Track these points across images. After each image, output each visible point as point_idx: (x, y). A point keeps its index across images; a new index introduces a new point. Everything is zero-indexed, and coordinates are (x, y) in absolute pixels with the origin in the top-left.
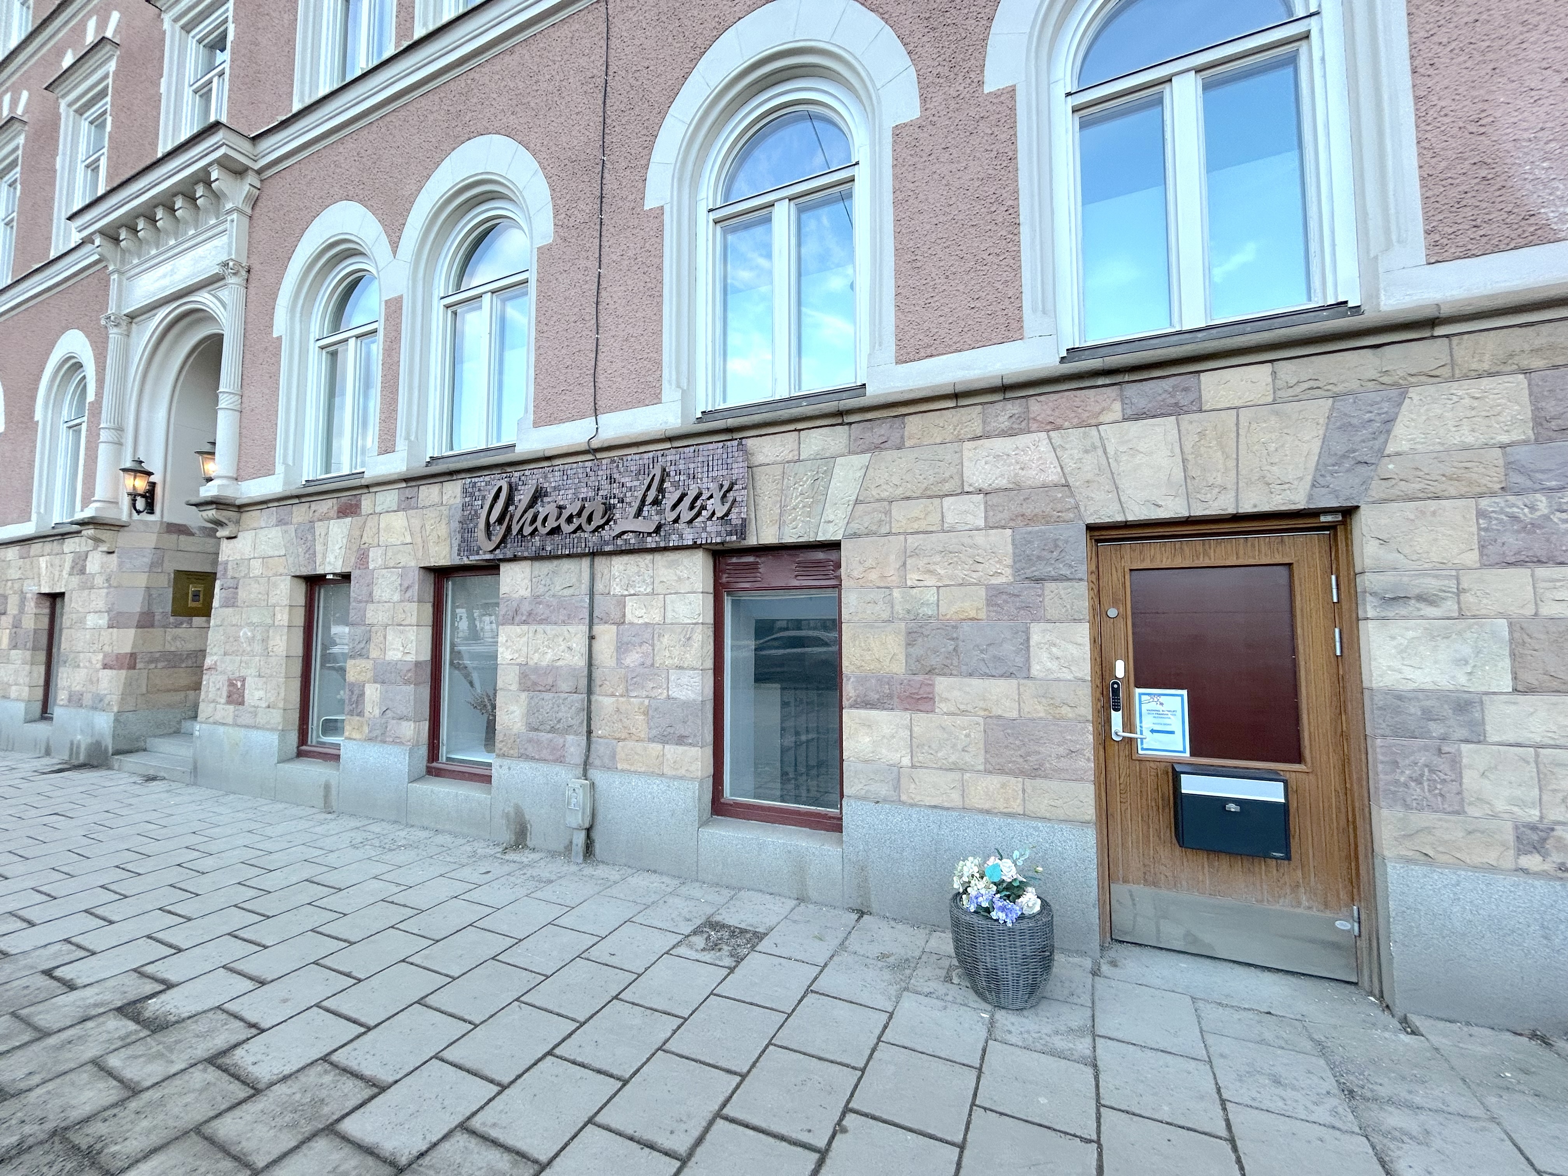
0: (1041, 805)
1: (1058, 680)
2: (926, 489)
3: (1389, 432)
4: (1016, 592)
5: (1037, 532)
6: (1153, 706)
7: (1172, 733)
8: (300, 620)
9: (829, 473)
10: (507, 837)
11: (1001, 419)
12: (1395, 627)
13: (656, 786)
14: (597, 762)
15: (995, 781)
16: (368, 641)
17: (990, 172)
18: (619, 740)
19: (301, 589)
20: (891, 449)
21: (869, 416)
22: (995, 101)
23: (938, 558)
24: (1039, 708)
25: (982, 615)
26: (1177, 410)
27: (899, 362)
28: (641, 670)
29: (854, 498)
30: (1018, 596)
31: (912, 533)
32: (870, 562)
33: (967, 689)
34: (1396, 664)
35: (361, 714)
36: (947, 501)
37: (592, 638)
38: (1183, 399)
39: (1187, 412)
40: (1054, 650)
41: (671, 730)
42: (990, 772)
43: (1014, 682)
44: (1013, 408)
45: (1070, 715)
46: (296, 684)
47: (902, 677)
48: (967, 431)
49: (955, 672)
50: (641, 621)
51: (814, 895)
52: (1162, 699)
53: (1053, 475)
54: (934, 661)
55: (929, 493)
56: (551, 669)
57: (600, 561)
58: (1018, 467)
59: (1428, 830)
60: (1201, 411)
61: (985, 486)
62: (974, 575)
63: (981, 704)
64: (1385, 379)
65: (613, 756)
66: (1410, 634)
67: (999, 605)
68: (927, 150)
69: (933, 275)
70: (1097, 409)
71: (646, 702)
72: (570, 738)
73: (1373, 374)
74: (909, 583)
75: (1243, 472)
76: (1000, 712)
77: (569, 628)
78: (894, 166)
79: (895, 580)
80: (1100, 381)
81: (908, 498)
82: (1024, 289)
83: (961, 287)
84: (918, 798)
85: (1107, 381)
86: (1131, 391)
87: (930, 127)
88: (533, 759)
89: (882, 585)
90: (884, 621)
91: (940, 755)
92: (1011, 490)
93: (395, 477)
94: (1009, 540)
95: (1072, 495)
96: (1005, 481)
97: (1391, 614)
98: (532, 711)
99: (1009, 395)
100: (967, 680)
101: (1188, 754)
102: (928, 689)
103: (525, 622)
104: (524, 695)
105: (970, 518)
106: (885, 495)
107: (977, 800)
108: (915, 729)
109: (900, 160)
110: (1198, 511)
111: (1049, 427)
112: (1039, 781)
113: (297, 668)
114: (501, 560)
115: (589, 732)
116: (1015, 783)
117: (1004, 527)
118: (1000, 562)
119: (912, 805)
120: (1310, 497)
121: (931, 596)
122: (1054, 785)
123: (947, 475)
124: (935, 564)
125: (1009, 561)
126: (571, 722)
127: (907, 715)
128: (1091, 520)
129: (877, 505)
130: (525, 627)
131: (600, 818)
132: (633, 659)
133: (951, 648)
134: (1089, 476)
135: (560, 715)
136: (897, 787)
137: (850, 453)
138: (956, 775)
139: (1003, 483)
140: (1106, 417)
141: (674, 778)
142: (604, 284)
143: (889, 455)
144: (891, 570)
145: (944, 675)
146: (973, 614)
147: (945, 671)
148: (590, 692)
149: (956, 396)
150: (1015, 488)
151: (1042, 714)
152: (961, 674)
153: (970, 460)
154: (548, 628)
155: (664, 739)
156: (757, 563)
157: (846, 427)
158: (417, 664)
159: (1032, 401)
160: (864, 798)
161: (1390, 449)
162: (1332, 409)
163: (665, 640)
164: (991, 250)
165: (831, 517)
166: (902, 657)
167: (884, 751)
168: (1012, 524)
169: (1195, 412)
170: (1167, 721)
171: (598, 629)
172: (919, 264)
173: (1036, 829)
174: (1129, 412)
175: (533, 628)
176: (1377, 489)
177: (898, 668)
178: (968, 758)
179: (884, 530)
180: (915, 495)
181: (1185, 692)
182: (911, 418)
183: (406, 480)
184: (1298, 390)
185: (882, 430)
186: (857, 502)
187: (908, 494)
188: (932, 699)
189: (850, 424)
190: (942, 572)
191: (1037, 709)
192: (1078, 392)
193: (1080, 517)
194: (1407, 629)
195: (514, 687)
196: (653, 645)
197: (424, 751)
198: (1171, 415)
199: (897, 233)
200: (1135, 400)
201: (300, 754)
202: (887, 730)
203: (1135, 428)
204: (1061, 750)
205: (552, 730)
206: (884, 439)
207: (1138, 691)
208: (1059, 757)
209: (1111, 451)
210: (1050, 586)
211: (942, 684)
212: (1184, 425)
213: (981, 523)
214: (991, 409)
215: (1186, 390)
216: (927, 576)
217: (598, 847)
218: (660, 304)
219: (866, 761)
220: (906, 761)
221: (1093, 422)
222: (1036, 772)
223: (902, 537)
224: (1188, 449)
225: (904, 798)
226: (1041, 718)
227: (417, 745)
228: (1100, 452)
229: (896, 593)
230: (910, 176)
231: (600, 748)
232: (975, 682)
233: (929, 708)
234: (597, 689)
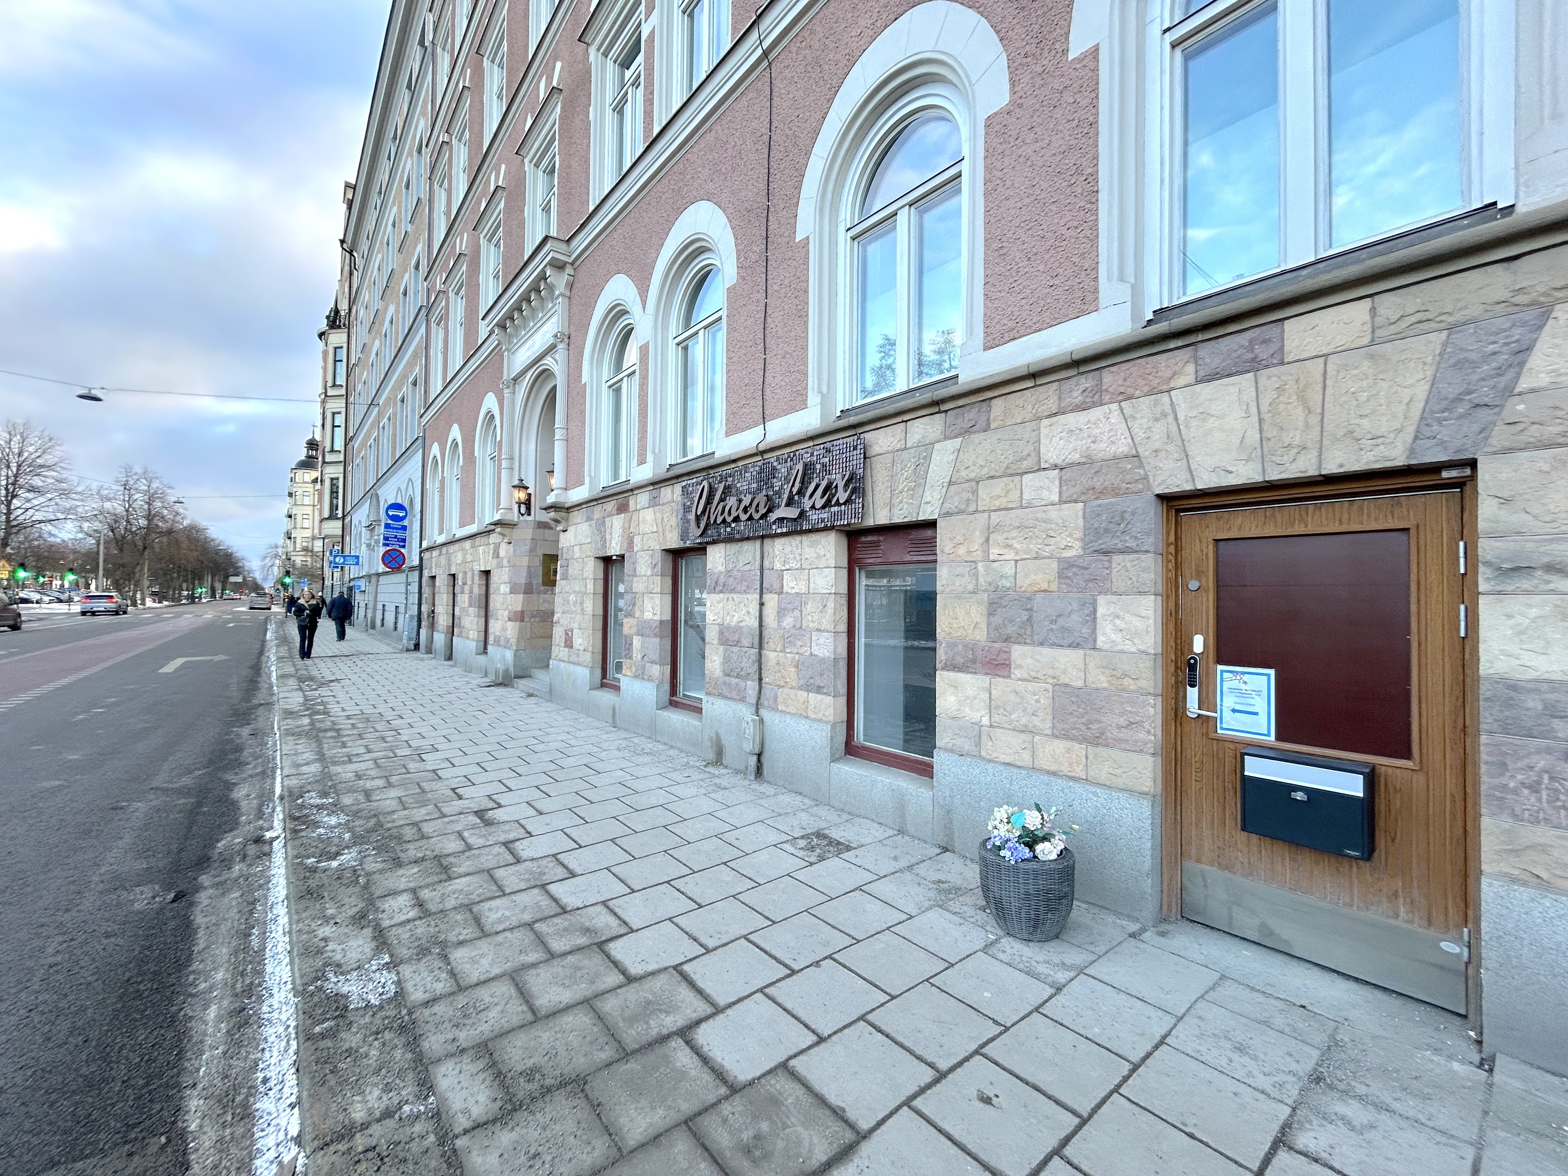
0: (1102, 771)
1: (1122, 652)
2: (1007, 468)
3: (1522, 364)
4: (1085, 565)
5: (1107, 504)
6: (1235, 684)
7: (1256, 714)
8: (601, 590)
9: (928, 458)
10: (711, 756)
11: (1075, 394)
12: (1513, 604)
13: (803, 726)
14: (766, 703)
15: (1059, 746)
16: (634, 605)
17: (1071, 143)
18: (779, 686)
19: (601, 566)
20: (979, 432)
21: (961, 402)
22: (1078, 66)
23: (1014, 533)
24: (1103, 678)
25: (1054, 587)
26: (1255, 366)
27: (986, 348)
28: (793, 631)
29: (948, 480)
30: (1086, 569)
31: (995, 511)
32: (959, 539)
33: (1038, 657)
34: (1513, 648)
35: (631, 658)
36: (1027, 478)
37: (762, 604)
38: (1262, 352)
39: (1267, 367)
40: (1118, 622)
41: (811, 681)
42: (1057, 737)
43: (1081, 652)
44: (1086, 382)
45: (1132, 688)
46: (599, 635)
47: (984, 644)
48: (1044, 410)
49: (1028, 641)
50: (793, 591)
51: (911, 829)
52: (1246, 678)
53: (1123, 447)
54: (1011, 630)
55: (1009, 471)
56: (738, 629)
57: (767, 542)
58: (1090, 440)
59: (1543, 849)
60: (1282, 363)
61: (1059, 462)
62: (1047, 549)
63: (1050, 672)
64: (1519, 299)
65: (775, 700)
66: (1534, 612)
67: (1069, 578)
68: (1014, 134)
69: (1017, 259)
70: (1169, 373)
71: (797, 657)
72: (749, 683)
73: (1503, 295)
74: (992, 557)
75: (1328, 428)
76: (1067, 681)
77: (748, 596)
78: (986, 158)
79: (978, 555)
80: (1172, 345)
81: (992, 477)
82: (1101, 259)
83: (1041, 268)
84: (995, 755)
85: (1180, 343)
86: (1205, 351)
87: (1017, 111)
88: (726, 697)
89: (969, 559)
90: (970, 593)
91: (1013, 717)
92: (1084, 463)
93: (645, 482)
94: (1081, 513)
95: (1141, 466)
96: (1077, 456)
97: (1510, 588)
98: (726, 660)
99: (1083, 369)
100: (1039, 649)
101: (1272, 738)
102: (1005, 656)
103: (721, 592)
104: (721, 648)
105: (1045, 493)
106: (972, 475)
107: (1044, 762)
108: (993, 692)
109: (991, 151)
110: (1275, 475)
111: (1120, 398)
112: (1101, 750)
113: (599, 625)
114: (708, 543)
115: (760, 679)
116: (1079, 749)
117: (1076, 501)
118: (1070, 535)
119: (990, 761)
120: (1412, 452)
121: (1009, 569)
122: (1115, 754)
123: (1025, 453)
124: (1013, 539)
125: (1079, 534)
126: (750, 671)
127: (987, 678)
128: (1159, 491)
129: (967, 485)
130: (722, 595)
131: (767, 746)
132: (788, 622)
133: (1025, 618)
134: (1157, 445)
135: (742, 665)
136: (978, 744)
137: (946, 438)
138: (1027, 737)
140: (1181, 381)
141: (815, 720)
142: (769, 312)
143: (977, 437)
144: (976, 545)
145: (1019, 643)
146: (1044, 586)
147: (1020, 639)
148: (761, 647)
149: (1033, 376)
150: (1088, 462)
151: (1105, 685)
152: (1033, 644)
153: (1047, 436)
154: (735, 596)
155: (808, 688)
156: (879, 541)
157: (943, 415)
158: (662, 622)
159: (1105, 372)
160: (952, 751)
161: (1524, 384)
162: (1445, 345)
163: (809, 607)
164: (1070, 224)
165: (929, 499)
166: (984, 626)
167: (967, 709)
168: (1083, 498)
169: (1275, 365)
170: (1252, 701)
171: (767, 597)
172: (1005, 251)
173: (1095, 794)
174: (1202, 373)
175: (727, 596)
176: (1500, 436)
177: (981, 635)
178: (1037, 721)
179: (972, 508)
180: (998, 474)
181: (1272, 672)
182: (995, 401)
183: (653, 484)
184: (1403, 325)
185: (971, 415)
186: (950, 483)
187: (991, 474)
188: (1008, 666)
189: (946, 411)
190: (1018, 546)
191: (1101, 680)
192: (1150, 358)
193: (1149, 487)
194: (1530, 606)
195: (716, 642)
196: (801, 611)
197: (667, 687)
198: (1248, 371)
199: (987, 223)
200: (1208, 360)
201: (603, 685)
202: (970, 692)
203: (1206, 390)
204: (1122, 721)
205: (738, 676)
206: (973, 423)
207: (1220, 668)
208: (1119, 727)
209: (1181, 417)
210: (1117, 558)
211: (1018, 652)
212: (1262, 381)
213: (1055, 498)
214: (1066, 385)
215: (1266, 342)
216: (1006, 551)
217: (766, 770)
218: (806, 323)
219: (953, 718)
220: (985, 721)
221: (1165, 388)
222: (1097, 740)
223: (986, 515)
224: (1264, 408)
225: (983, 753)
226: (1105, 689)
227: (662, 682)
228: (1171, 419)
229: (980, 567)
230: (999, 165)
231: (767, 691)
232: (1046, 651)
233: (1006, 674)
234: (765, 646)
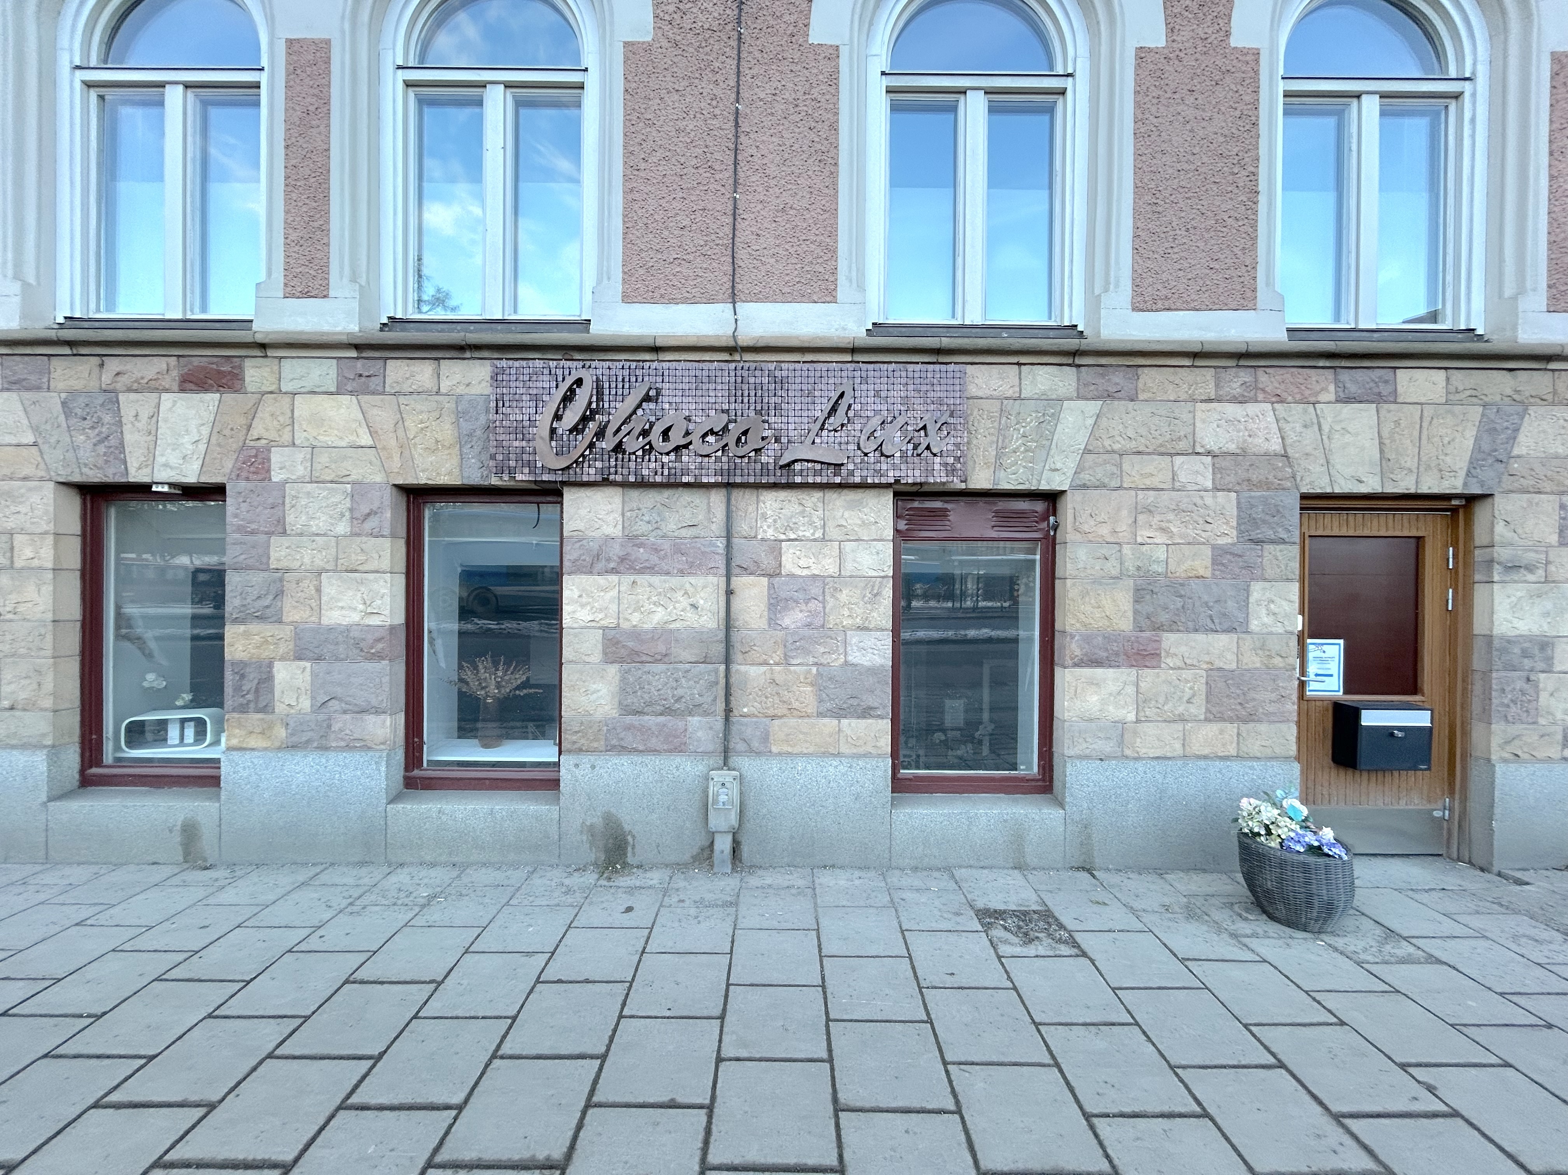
0: (1254, 746)
1: (1271, 633)
2: (1161, 445)
3: (1515, 438)
4: (1239, 552)
5: (1260, 497)
6: (1319, 654)
7: (1331, 675)
8: (74, 558)
9: (1056, 417)
10: (596, 855)
13: (834, 768)
14: (741, 746)
16: (279, 594)
18: (774, 717)
19: (73, 506)
20: (1124, 399)
22: (1240, 58)
24: (1257, 659)
25: (1208, 574)
26: (1378, 399)
27: (1135, 309)
28: (807, 632)
29: (1083, 447)
30: (1240, 556)
31: (1143, 489)
33: (1193, 644)
34: (1509, 617)
35: (267, 709)
36: (1178, 460)
37: (729, 593)
38: (1385, 390)
39: (1386, 402)
40: (1272, 606)
41: (855, 702)
42: (1210, 721)
43: (1235, 637)
44: (1245, 376)
45: (1281, 665)
46: (73, 668)
47: (1130, 634)
48: (1201, 393)
49: (1181, 628)
50: (805, 572)
51: (1031, 859)
52: (1325, 648)
53: (1275, 446)
54: (1164, 617)
55: (1162, 450)
56: (663, 633)
57: (736, 494)
58: (1247, 434)
59: (1518, 737)
60: (1395, 402)
61: (1215, 448)
62: (1203, 534)
63: (1207, 658)
64: (1515, 397)
65: (765, 738)
66: (1519, 594)
67: (1223, 565)
68: (1173, 86)
70: (1318, 388)
71: (814, 670)
72: (695, 721)
73: (1509, 391)
74: (1139, 540)
75: (1424, 459)
76: (1221, 665)
77: (692, 580)
78: (1137, 93)
79: (1125, 536)
81: (1139, 453)
82: (1259, 259)
85: (1328, 363)
86: (1345, 376)
87: (1177, 62)
88: (636, 750)
89: (1112, 540)
90: (1112, 578)
91: (1166, 708)
92: (1237, 455)
94: (1235, 502)
95: (1291, 466)
96: (1234, 446)
97: (1508, 579)
98: (624, 689)
99: (1242, 362)
100: (1192, 636)
101: (1341, 693)
102: (1155, 645)
103: (614, 571)
104: (613, 670)
105: (1200, 479)
106: (1116, 447)
107: (1197, 748)
108: (1142, 684)
109: (1144, 87)
110: (1390, 489)
111: (1274, 399)
112: (1251, 725)
115: (728, 711)
116: (1231, 729)
117: (1229, 490)
118: (1227, 523)
119: (1136, 759)
120: (1465, 484)
121: (1161, 553)
122: (1263, 727)
123: (1182, 433)
124: (1169, 521)
125: (1234, 523)
126: (698, 699)
127: (1134, 671)
128: (1304, 490)
129: (1106, 456)
130: (614, 578)
131: (750, 813)
132: (793, 619)
133: (1179, 605)
134: (1309, 449)
135: (680, 692)
136: (1121, 743)
137: (1079, 398)
138: (1179, 726)
139: (1232, 447)
140: (1323, 397)
142: (745, 126)
143: (1120, 405)
144: (1123, 527)
145: (1171, 631)
146: (1201, 572)
147: (1172, 627)
148: (728, 661)
149: (1195, 355)
150: (1241, 455)
151: (1258, 665)
152: (1188, 631)
153: (1204, 421)
154: (656, 580)
155: (839, 713)
156: (946, 510)
158: (392, 628)
159: (1260, 372)
160: (1087, 757)
161: (1516, 452)
162: (1483, 415)
163: (843, 596)
164: (1232, 213)
165: (1059, 465)
166: (1130, 614)
167: (1111, 708)
169: (1391, 402)
170: (1327, 666)
171: (738, 582)
172: (1160, 209)
173: (1252, 768)
174: (1342, 395)
175: (628, 579)
176: (1506, 482)
177: (1125, 624)
178: (1193, 710)
179: (1114, 483)
180: (1148, 450)
181: (1341, 642)
182: (1146, 370)
183: (357, 347)
184: (1462, 396)
185: (1118, 378)
186: (1087, 451)
187: (1141, 449)
188: (1159, 655)
189: (1079, 366)
190: (1174, 530)
191: (1253, 661)
192: (1300, 370)
193: (1297, 487)
194: (1518, 590)
195: (596, 657)
196: (824, 602)
197: (400, 756)
198: (1373, 402)
200: (1348, 385)
202: (1112, 687)
203: (1347, 410)
204: (1273, 696)
205: (668, 711)
206: (1119, 388)
207: (1309, 641)
208: (1271, 701)
209: (1326, 428)
210: (1267, 547)
211: (1169, 640)
212: (1383, 413)
213: (1209, 484)
214: (1223, 374)
215: (1386, 382)
216: (1157, 534)
217: (745, 850)
219: (1091, 720)
220: (1132, 717)
221: (1312, 399)
222: (1251, 718)
223: (1133, 493)
224: (1385, 433)
225: (1128, 752)
226: (1256, 669)
227: (392, 749)
228: (1316, 427)
229: (1127, 550)
231: (743, 727)
232: (1200, 637)
233: (1155, 664)
234: (737, 657)
